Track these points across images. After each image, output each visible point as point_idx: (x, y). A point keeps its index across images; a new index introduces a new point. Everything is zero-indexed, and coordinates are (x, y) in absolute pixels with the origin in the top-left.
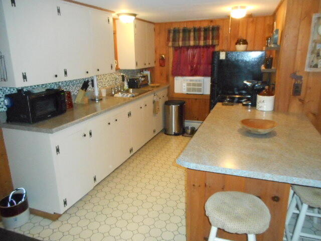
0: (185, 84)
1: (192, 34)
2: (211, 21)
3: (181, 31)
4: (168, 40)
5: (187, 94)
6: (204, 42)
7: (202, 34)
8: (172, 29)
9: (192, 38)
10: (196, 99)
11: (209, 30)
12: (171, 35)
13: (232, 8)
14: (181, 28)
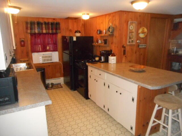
0: (41, 57)
1: (44, 26)
2: (54, 19)
3: (36, 23)
4: (27, 28)
5: (43, 63)
6: (51, 31)
7: (50, 26)
8: (29, 21)
9: (44, 28)
10: (49, 66)
11: (54, 24)
12: (29, 26)
13: (83, 14)
14: (36, 21)
